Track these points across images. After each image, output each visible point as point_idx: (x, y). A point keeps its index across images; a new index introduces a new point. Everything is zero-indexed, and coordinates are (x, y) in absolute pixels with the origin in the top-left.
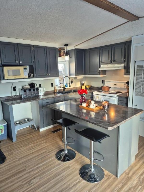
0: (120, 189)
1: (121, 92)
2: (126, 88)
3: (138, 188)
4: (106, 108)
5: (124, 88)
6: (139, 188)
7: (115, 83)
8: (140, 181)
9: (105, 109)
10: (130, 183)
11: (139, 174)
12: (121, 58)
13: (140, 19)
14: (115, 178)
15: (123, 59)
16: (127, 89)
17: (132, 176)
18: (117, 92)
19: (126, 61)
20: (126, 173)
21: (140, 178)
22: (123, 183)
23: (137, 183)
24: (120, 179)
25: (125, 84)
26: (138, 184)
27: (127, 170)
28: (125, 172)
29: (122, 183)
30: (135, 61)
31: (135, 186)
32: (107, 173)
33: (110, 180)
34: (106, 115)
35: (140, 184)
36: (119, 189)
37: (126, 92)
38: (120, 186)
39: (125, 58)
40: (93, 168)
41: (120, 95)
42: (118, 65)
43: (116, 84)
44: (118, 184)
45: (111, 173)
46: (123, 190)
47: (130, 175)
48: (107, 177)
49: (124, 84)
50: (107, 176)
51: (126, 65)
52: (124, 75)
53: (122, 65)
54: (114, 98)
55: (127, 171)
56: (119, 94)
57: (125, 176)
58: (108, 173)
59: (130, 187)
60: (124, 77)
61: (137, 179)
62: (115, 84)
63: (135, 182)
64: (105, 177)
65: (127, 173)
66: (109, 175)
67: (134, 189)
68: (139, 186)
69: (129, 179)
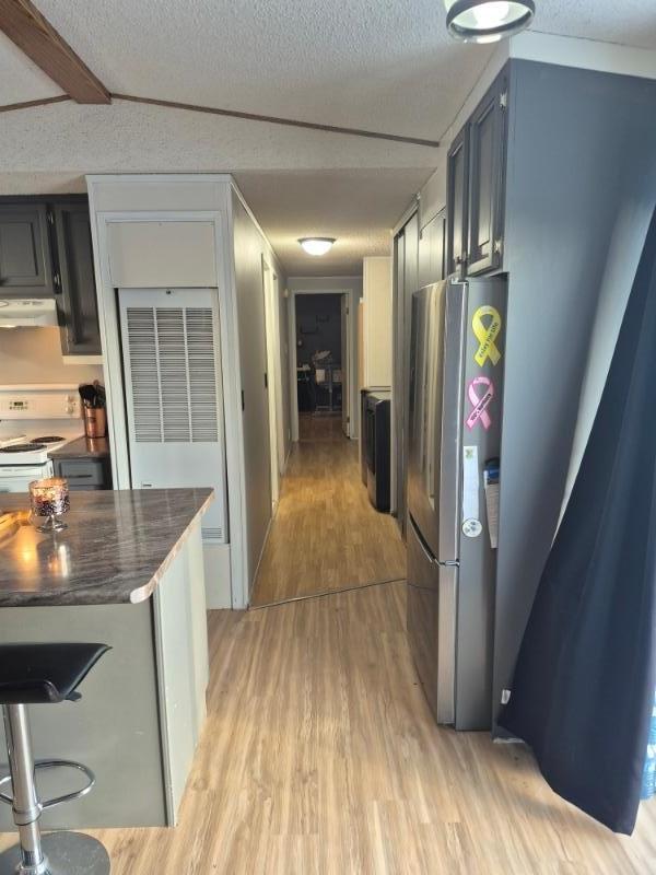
0: (203, 866)
1: (60, 439)
2: (78, 414)
3: (261, 813)
4: (59, 511)
5: (68, 416)
6: (267, 810)
7: (19, 398)
8: (256, 781)
9: (50, 521)
10: (227, 815)
11: (244, 757)
12: (37, 273)
13: (115, 101)
14: (160, 837)
15: (46, 280)
16: (83, 422)
17: (221, 781)
18: (37, 441)
19: (65, 287)
20: (195, 784)
21: (252, 773)
22: (202, 831)
23: (249, 799)
24: (181, 825)
25: (71, 400)
26: (258, 799)
27: (193, 771)
28: (192, 783)
29: (200, 837)
30: (116, 290)
31: (251, 814)
32: (119, 839)
33: (144, 857)
34: (63, 550)
35: (261, 794)
36: (198, 867)
37: (82, 438)
38: (195, 853)
39: (55, 270)
40: (42, 860)
41: (60, 449)
42: (25, 303)
43: (21, 404)
44: (184, 853)
45: (133, 829)
46: (214, 862)
47: (213, 783)
48: (124, 858)
49: (67, 399)
50: (120, 851)
51: (66, 307)
52: (65, 353)
53: (49, 305)
54: (37, 471)
55: (198, 775)
56: (54, 447)
57: (198, 799)
58: (122, 836)
59: (235, 827)
60: (67, 366)
61: (246, 783)
62: (16, 404)
63: (244, 796)
64: (112, 861)
65: (201, 784)
66: (130, 842)
67: (250, 826)
68: (262, 807)
69: (218, 799)
